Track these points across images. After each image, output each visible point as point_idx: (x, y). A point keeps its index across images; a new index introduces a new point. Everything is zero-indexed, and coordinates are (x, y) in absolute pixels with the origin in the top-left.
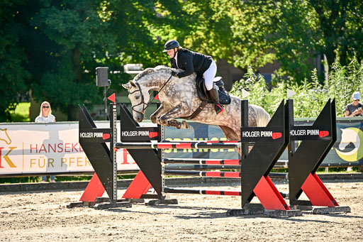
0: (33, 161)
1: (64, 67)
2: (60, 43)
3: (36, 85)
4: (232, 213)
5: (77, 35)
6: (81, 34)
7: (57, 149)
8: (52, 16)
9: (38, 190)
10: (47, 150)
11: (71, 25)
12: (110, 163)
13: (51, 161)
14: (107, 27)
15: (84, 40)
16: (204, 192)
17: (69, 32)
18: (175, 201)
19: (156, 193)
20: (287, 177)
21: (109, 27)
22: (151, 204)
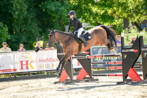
0: (41, 66)
1: (56, 26)
2: (53, 16)
3: (44, 34)
4: (119, 83)
5: (60, 12)
6: (62, 11)
7: (50, 60)
8: (50, 4)
9: (43, 77)
10: (46, 61)
11: (57, 8)
12: (70, 65)
13: (48, 65)
14: (73, 8)
15: (63, 14)
16: (108, 75)
17: (57, 11)
18: (97, 80)
19: (89, 77)
20: (142, 68)
21: (74, 8)
22: (87, 81)
